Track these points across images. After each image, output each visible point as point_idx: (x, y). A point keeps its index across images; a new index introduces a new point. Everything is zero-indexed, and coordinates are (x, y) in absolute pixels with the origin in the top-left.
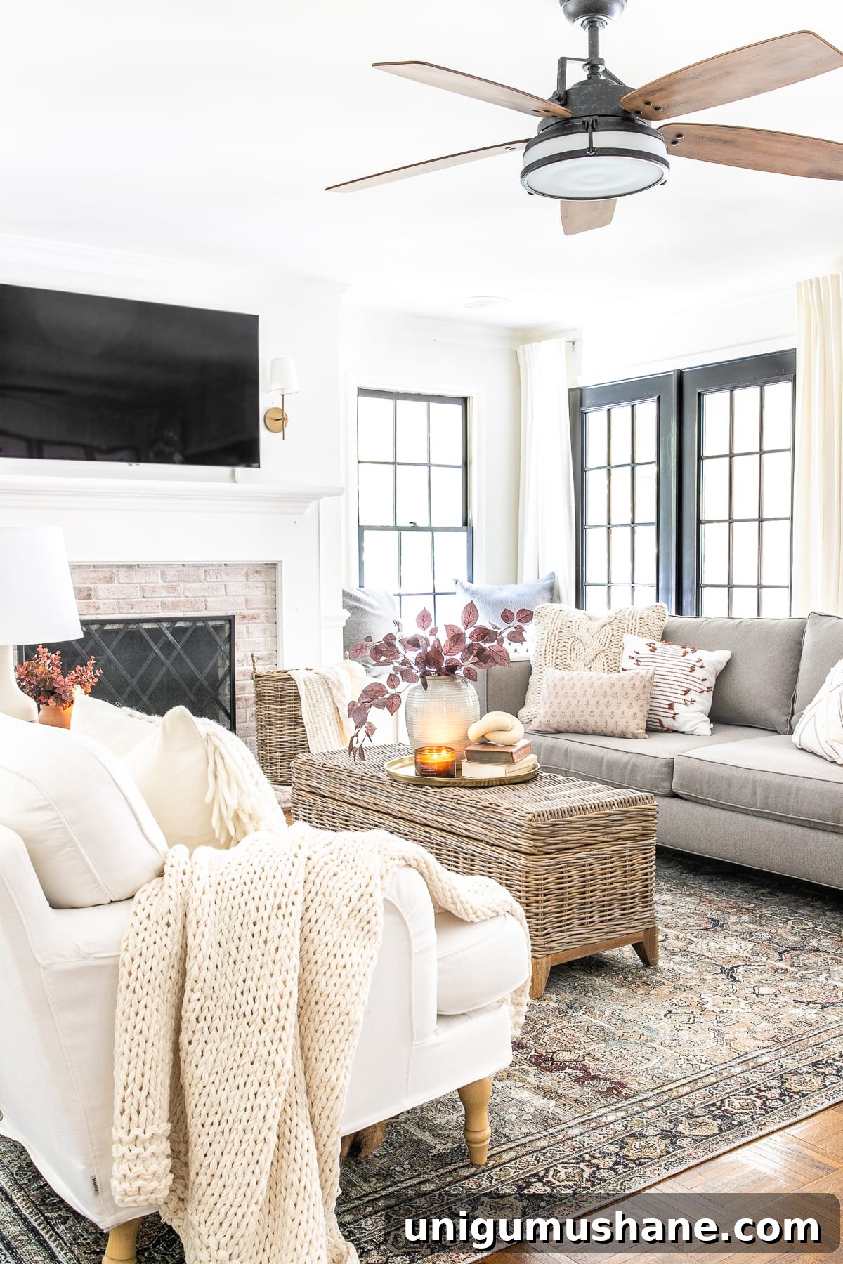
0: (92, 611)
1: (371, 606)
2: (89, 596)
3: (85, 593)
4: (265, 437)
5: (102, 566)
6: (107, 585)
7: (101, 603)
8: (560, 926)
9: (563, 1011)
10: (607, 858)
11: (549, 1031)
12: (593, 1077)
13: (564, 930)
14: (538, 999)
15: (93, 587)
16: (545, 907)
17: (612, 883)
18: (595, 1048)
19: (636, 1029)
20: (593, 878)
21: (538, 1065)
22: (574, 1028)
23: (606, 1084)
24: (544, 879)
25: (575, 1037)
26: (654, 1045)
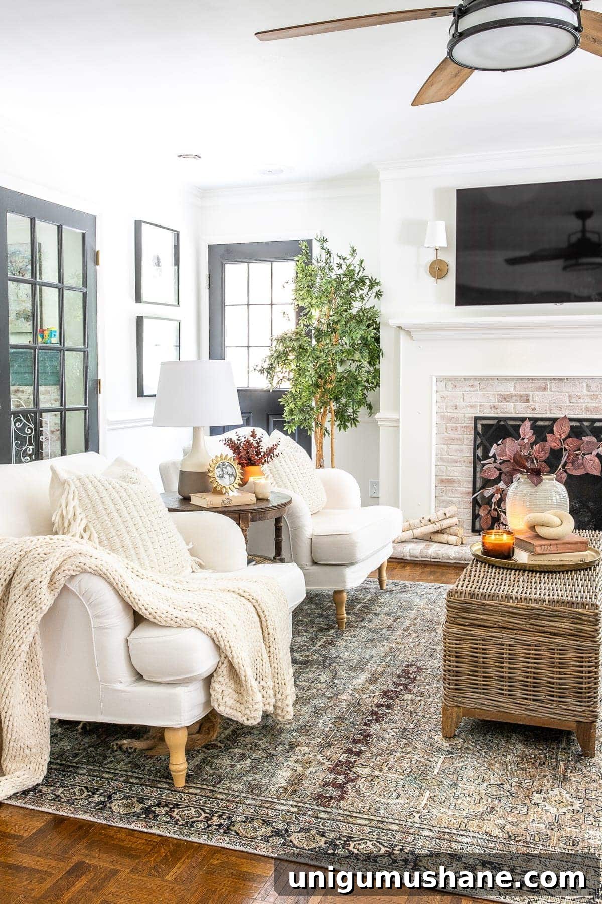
0: (530, 411)
2: (528, 401)
3: (525, 398)
5: (539, 379)
6: (542, 393)
7: (537, 406)
8: (474, 687)
9: (439, 751)
10: (530, 646)
11: (398, 755)
12: (341, 787)
13: (480, 693)
14: (446, 737)
15: (531, 394)
16: (456, 667)
17: (535, 668)
18: (392, 776)
19: (447, 781)
20: (512, 658)
21: (337, 765)
22: (414, 761)
23: (336, 793)
24: (456, 644)
25: (401, 765)
26: (427, 794)
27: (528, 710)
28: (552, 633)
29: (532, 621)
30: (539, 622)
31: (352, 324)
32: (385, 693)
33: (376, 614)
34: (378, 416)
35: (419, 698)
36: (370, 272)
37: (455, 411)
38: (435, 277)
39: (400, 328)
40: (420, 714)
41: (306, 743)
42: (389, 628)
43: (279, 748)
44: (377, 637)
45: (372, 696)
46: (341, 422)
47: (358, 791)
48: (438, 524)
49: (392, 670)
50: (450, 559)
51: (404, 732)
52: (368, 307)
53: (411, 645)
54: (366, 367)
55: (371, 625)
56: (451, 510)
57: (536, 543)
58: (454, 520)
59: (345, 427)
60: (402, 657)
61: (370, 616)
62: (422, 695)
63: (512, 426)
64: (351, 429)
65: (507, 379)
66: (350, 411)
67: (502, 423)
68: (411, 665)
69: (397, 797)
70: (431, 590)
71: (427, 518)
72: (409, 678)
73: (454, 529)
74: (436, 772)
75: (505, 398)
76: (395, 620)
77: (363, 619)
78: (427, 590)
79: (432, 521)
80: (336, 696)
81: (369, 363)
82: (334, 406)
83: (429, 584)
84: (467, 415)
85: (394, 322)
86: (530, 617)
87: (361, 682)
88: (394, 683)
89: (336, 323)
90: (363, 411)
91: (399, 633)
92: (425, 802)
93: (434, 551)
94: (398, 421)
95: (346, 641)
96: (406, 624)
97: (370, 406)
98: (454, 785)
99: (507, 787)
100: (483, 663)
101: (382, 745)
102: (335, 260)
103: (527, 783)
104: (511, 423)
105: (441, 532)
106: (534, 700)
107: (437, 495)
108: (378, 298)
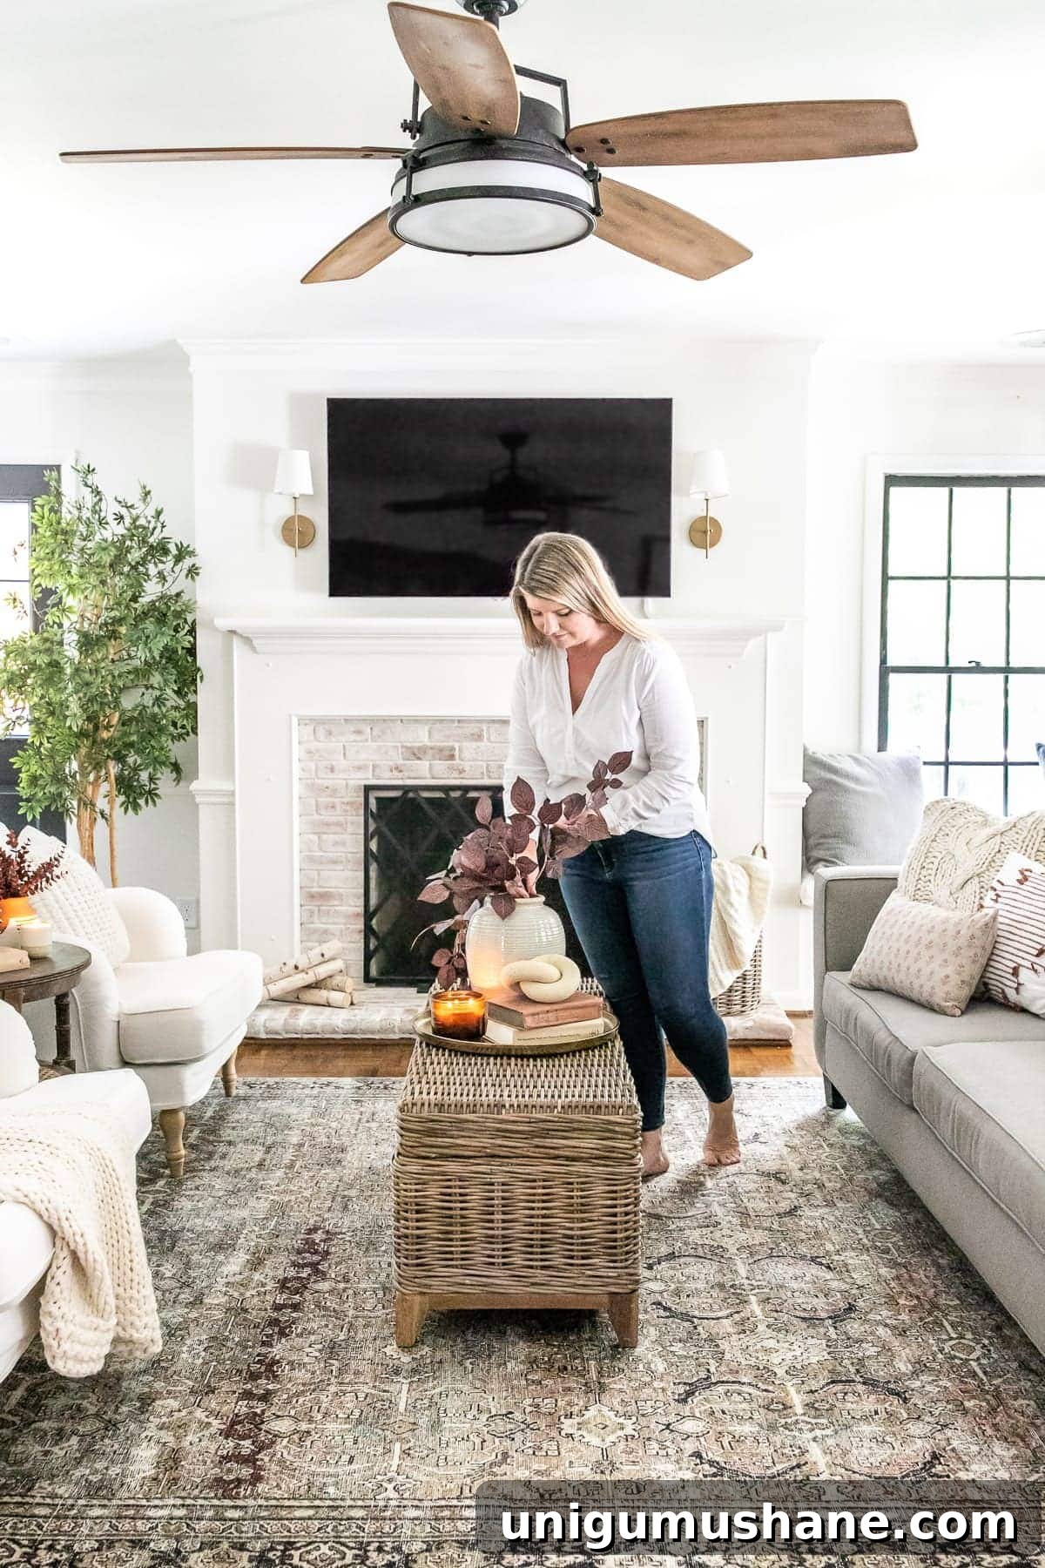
0: (455, 774)
1: (857, 780)
2: (452, 757)
3: (447, 753)
5: (470, 721)
6: (474, 744)
7: (467, 766)
8: (447, 1257)
9: (397, 1372)
10: (534, 1181)
11: (333, 1389)
12: (250, 1460)
13: (456, 1267)
14: (404, 1347)
15: (457, 745)
16: (418, 1228)
17: (544, 1217)
18: (331, 1427)
19: (423, 1421)
20: (507, 1203)
21: (233, 1423)
22: (361, 1396)
23: (246, 1472)
24: (417, 1191)
25: (341, 1406)
26: (397, 1447)
27: (533, 1284)
28: (567, 1158)
29: (537, 1141)
30: (548, 1143)
31: (149, 626)
32: (283, 1284)
33: (230, 1143)
34: (194, 786)
35: (342, 1285)
36: (174, 533)
37: (331, 776)
38: (294, 547)
39: (233, 632)
40: (351, 1312)
41: (169, 1392)
42: (261, 1165)
43: (124, 1409)
44: (243, 1186)
45: (262, 1291)
46: (128, 797)
47: (281, 1462)
48: (311, 972)
49: (283, 1241)
50: (335, 1032)
51: (332, 1349)
52: (173, 592)
53: (307, 1194)
54: (172, 699)
55: (228, 1165)
56: (332, 947)
57: (526, 1010)
58: (338, 965)
59: (136, 807)
60: (295, 1217)
61: (222, 1148)
62: (346, 1280)
63: (427, 799)
64: (147, 810)
65: (417, 720)
66: (144, 776)
67: (411, 795)
68: (314, 1230)
69: (351, 1461)
70: (315, 1092)
71: (291, 964)
72: (316, 1252)
73: (338, 980)
74: (402, 1408)
75: (416, 754)
76: (267, 1152)
77: (211, 1155)
78: (307, 1091)
79: (300, 968)
80: (198, 1301)
81: (178, 693)
82: (113, 768)
83: (308, 1080)
84: (352, 783)
85: (222, 623)
86: (532, 1135)
87: (236, 1269)
88: (294, 1264)
89: (120, 621)
90: (165, 778)
91: (280, 1173)
92: (396, 1462)
93: (308, 1020)
94: (233, 794)
95: (190, 1198)
96: (288, 1156)
97: (176, 768)
98: (436, 1425)
99: (518, 1416)
100: (463, 1217)
101: (301, 1375)
102: (110, 509)
103: (547, 1404)
104: (426, 794)
105: (316, 985)
106: (543, 1268)
107: (304, 920)
108: (193, 578)
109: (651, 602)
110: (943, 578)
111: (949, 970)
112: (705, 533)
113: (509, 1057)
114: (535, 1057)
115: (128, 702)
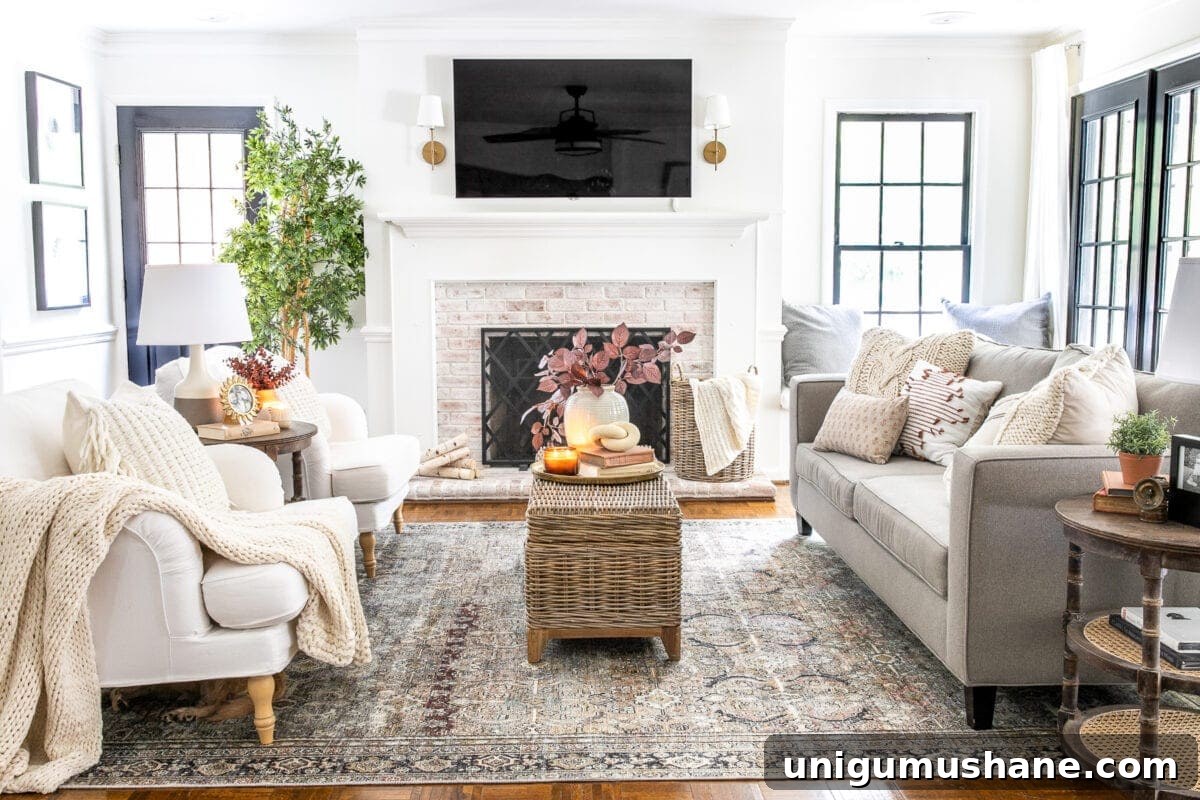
0: (544, 321)
1: (818, 323)
2: (541, 309)
3: (538, 306)
4: (699, 167)
5: (553, 284)
6: (557, 300)
7: (551, 314)
8: (560, 606)
9: (530, 675)
10: (615, 556)
11: (490, 684)
12: (445, 718)
13: (565, 611)
14: (532, 662)
15: (545, 301)
16: (541, 587)
17: (621, 579)
18: (492, 702)
19: (549, 698)
20: (598, 571)
21: (430, 702)
22: (509, 687)
23: (442, 724)
24: (540, 563)
25: (497, 692)
26: (534, 711)
27: (614, 622)
28: (636, 542)
29: (617, 531)
30: (623, 532)
31: (332, 217)
32: (451, 633)
33: (403, 559)
34: (364, 329)
35: (489, 633)
36: (348, 154)
37: (458, 322)
38: (430, 162)
39: (389, 223)
40: (496, 646)
41: (388, 687)
42: (426, 571)
43: (360, 695)
44: (414, 581)
45: (438, 636)
46: (318, 338)
47: (464, 718)
48: (447, 456)
49: (447, 610)
50: (465, 495)
51: (487, 664)
52: (348, 194)
53: (459, 585)
54: (348, 270)
55: (404, 571)
56: (460, 438)
57: (605, 455)
58: (466, 451)
59: (324, 345)
60: (453, 598)
61: (398, 562)
62: (491, 629)
63: (525, 338)
64: (331, 347)
65: (517, 283)
66: (329, 324)
67: (513, 335)
68: (467, 604)
69: (507, 717)
70: (456, 530)
71: (434, 450)
72: (469, 616)
73: (465, 461)
74: (535, 691)
75: (516, 307)
76: (429, 562)
77: (392, 566)
78: (450, 530)
79: (440, 452)
80: (397, 641)
81: (351, 265)
82: (308, 317)
83: (451, 524)
84: (472, 327)
85: (383, 215)
86: (614, 528)
87: (420, 625)
88: (456, 622)
89: (311, 215)
90: (342, 325)
91: (439, 575)
92: (534, 718)
93: (446, 488)
94: (389, 335)
95: (382, 589)
96: (444, 565)
97: (350, 320)
98: (557, 700)
99: (608, 695)
100: (569, 580)
101: (469, 677)
102: (302, 137)
103: (626, 689)
104: (523, 335)
105: (450, 465)
106: (621, 611)
107: (441, 422)
108: (361, 186)
109: (677, 201)
110: (877, 185)
111: (878, 434)
112: (715, 153)
113: (595, 485)
114: (612, 485)
115: (319, 270)
